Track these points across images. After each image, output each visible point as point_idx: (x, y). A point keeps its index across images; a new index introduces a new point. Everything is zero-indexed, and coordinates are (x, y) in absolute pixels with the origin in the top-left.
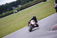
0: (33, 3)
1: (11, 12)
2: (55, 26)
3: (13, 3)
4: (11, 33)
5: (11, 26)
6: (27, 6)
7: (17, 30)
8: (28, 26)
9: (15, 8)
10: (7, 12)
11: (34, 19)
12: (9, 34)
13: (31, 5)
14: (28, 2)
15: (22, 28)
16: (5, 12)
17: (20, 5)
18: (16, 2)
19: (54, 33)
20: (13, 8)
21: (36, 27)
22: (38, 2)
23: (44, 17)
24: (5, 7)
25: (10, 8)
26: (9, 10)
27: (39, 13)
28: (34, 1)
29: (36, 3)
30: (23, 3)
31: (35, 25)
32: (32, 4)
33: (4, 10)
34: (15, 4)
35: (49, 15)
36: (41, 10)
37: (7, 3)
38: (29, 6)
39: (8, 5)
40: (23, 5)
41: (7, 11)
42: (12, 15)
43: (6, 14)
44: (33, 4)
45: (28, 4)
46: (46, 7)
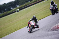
0: (32, 3)
1: (9, 12)
2: (55, 26)
3: (11, 3)
4: (9, 34)
5: (9, 27)
7: (16, 31)
8: (28, 27)
9: (13, 8)
10: (5, 13)
11: (34, 19)
12: (7, 35)
13: (30, 5)
14: (27, 2)
15: (20, 28)
16: (3, 13)
17: (18, 5)
18: (14, 2)
19: (53, 34)
20: (11, 8)
21: (36, 28)
22: (37, 2)
23: (44, 17)
24: (3, 7)
25: (8, 8)
26: (7, 10)
27: (38, 13)
28: (32, 1)
29: (35, 3)
30: (21, 3)
31: (35, 26)
32: (30, 4)
33: (2, 10)
34: (14, 4)
36: (40, 10)
37: (4, 3)
38: (27, 6)
39: (6, 5)
40: (21, 5)
41: (5, 11)
42: (11, 16)
43: (4, 14)
44: (31, 4)
45: (27, 4)
46: (45, 8)
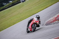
6: (19, 2)
9: (6, 4)
19: (47, 28)
20: (4, 4)
23: (37, 12)
27: (31, 8)
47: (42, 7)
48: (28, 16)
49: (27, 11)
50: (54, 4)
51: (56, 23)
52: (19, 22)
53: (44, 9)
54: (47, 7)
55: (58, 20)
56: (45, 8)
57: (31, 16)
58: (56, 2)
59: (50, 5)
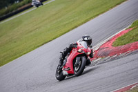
0: (24, 5)
6: (10, 13)
13: (19, 9)
14: (12, 2)
23: (54, 37)
27: (40, 27)
32: (20, 6)
35: (64, 32)
38: (14, 11)
44: (23, 7)
46: (55, 15)
47: (65, 25)
48: (33, 47)
49: (29, 34)
50: (92, 18)
51: (96, 62)
52: (11, 60)
53: (69, 31)
54: (76, 27)
55: (101, 56)
56: (73, 29)
57: (38, 47)
58: (98, 15)
59: (83, 21)
